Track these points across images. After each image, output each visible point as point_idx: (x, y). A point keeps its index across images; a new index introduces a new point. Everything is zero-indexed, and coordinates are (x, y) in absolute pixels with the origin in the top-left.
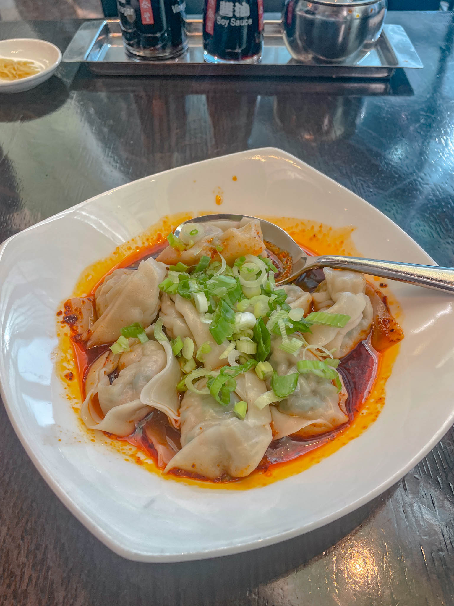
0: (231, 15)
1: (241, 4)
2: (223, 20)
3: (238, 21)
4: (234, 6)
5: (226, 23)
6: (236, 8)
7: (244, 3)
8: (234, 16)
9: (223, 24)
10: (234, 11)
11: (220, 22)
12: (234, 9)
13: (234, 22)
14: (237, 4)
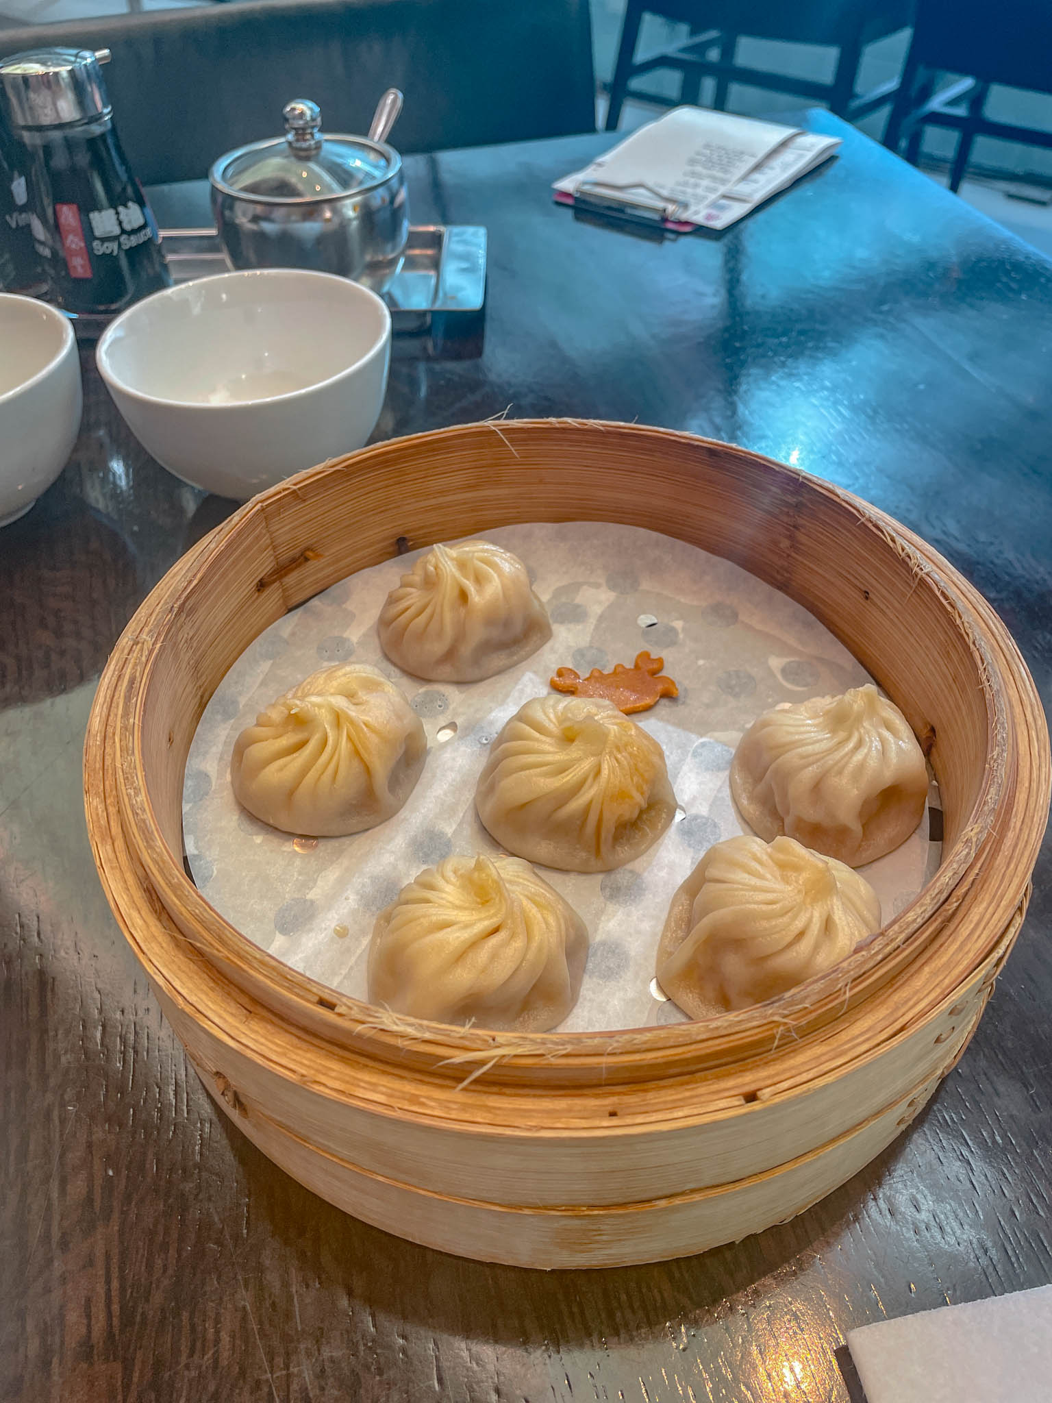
0: (117, 231)
1: (125, 206)
2: (106, 245)
3: (132, 238)
4: (117, 213)
5: (112, 247)
6: (122, 217)
7: (130, 204)
8: (123, 231)
9: (108, 252)
10: (120, 223)
11: (99, 249)
12: (118, 219)
13: (126, 242)
14: (121, 209)
